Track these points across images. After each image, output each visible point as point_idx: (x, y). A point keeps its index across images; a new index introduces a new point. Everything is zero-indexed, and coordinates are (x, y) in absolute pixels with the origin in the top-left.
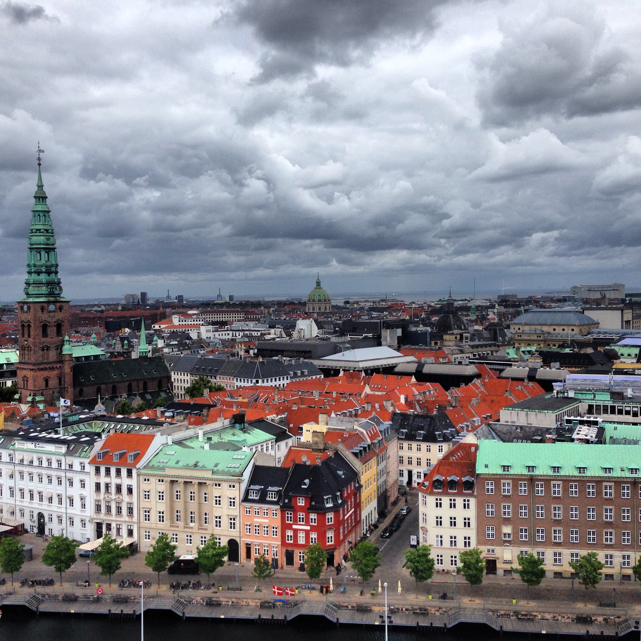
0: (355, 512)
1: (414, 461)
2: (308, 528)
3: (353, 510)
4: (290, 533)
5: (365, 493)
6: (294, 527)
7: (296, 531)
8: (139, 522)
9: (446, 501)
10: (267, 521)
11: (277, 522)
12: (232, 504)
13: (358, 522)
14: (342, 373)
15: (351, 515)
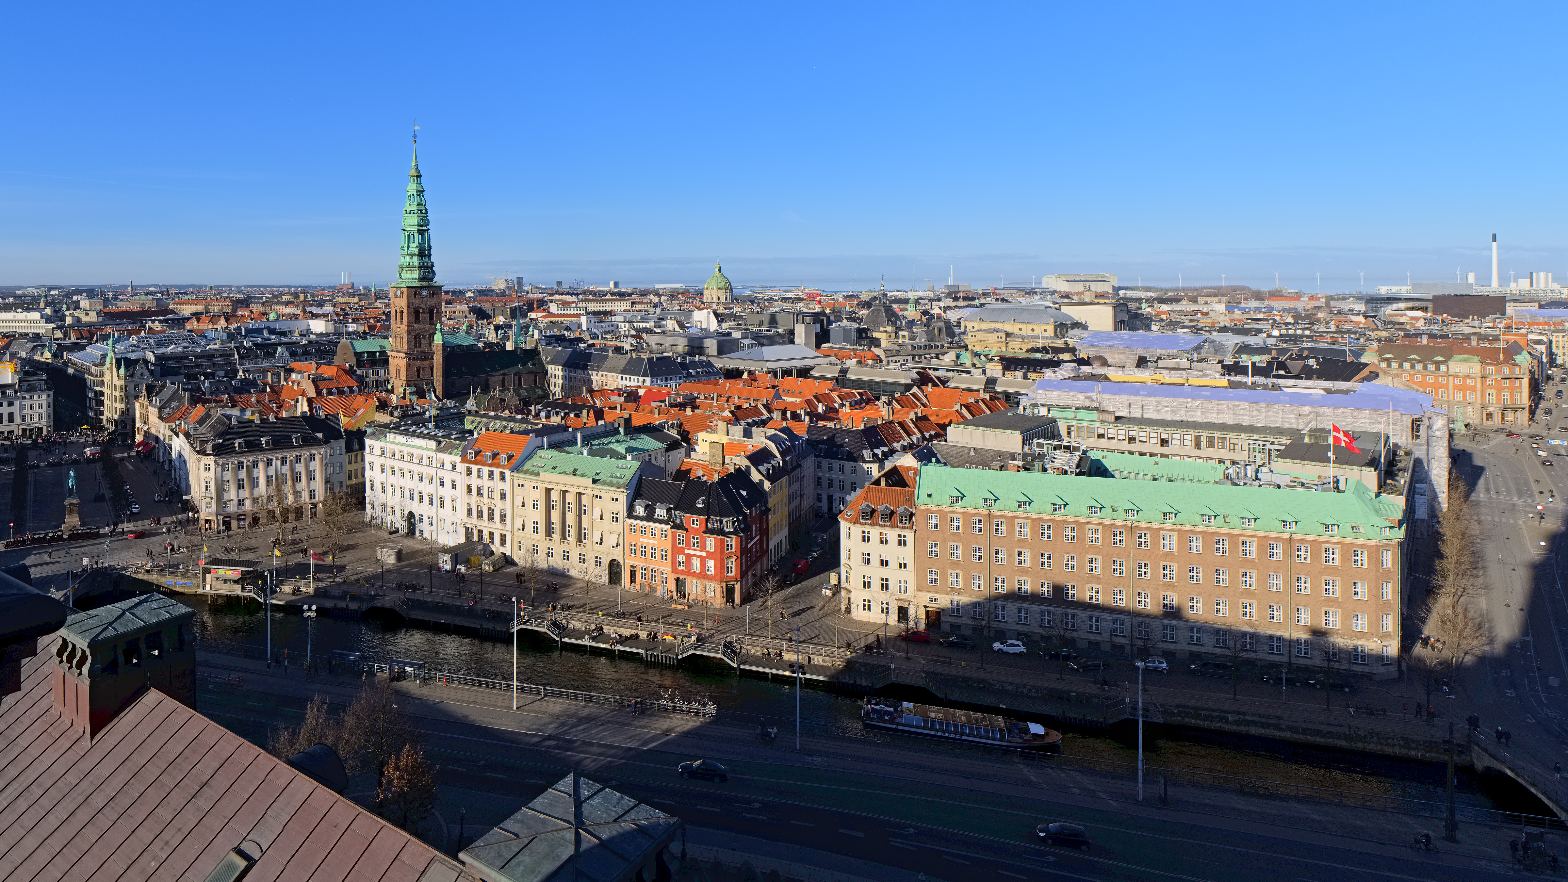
0: (761, 540)
1: (836, 485)
2: (704, 554)
3: (758, 537)
4: (681, 558)
5: (773, 519)
6: (687, 551)
7: (689, 556)
8: (512, 531)
9: (875, 533)
10: (655, 542)
11: (667, 544)
12: (615, 519)
13: (764, 551)
14: (745, 376)
15: (755, 543)
